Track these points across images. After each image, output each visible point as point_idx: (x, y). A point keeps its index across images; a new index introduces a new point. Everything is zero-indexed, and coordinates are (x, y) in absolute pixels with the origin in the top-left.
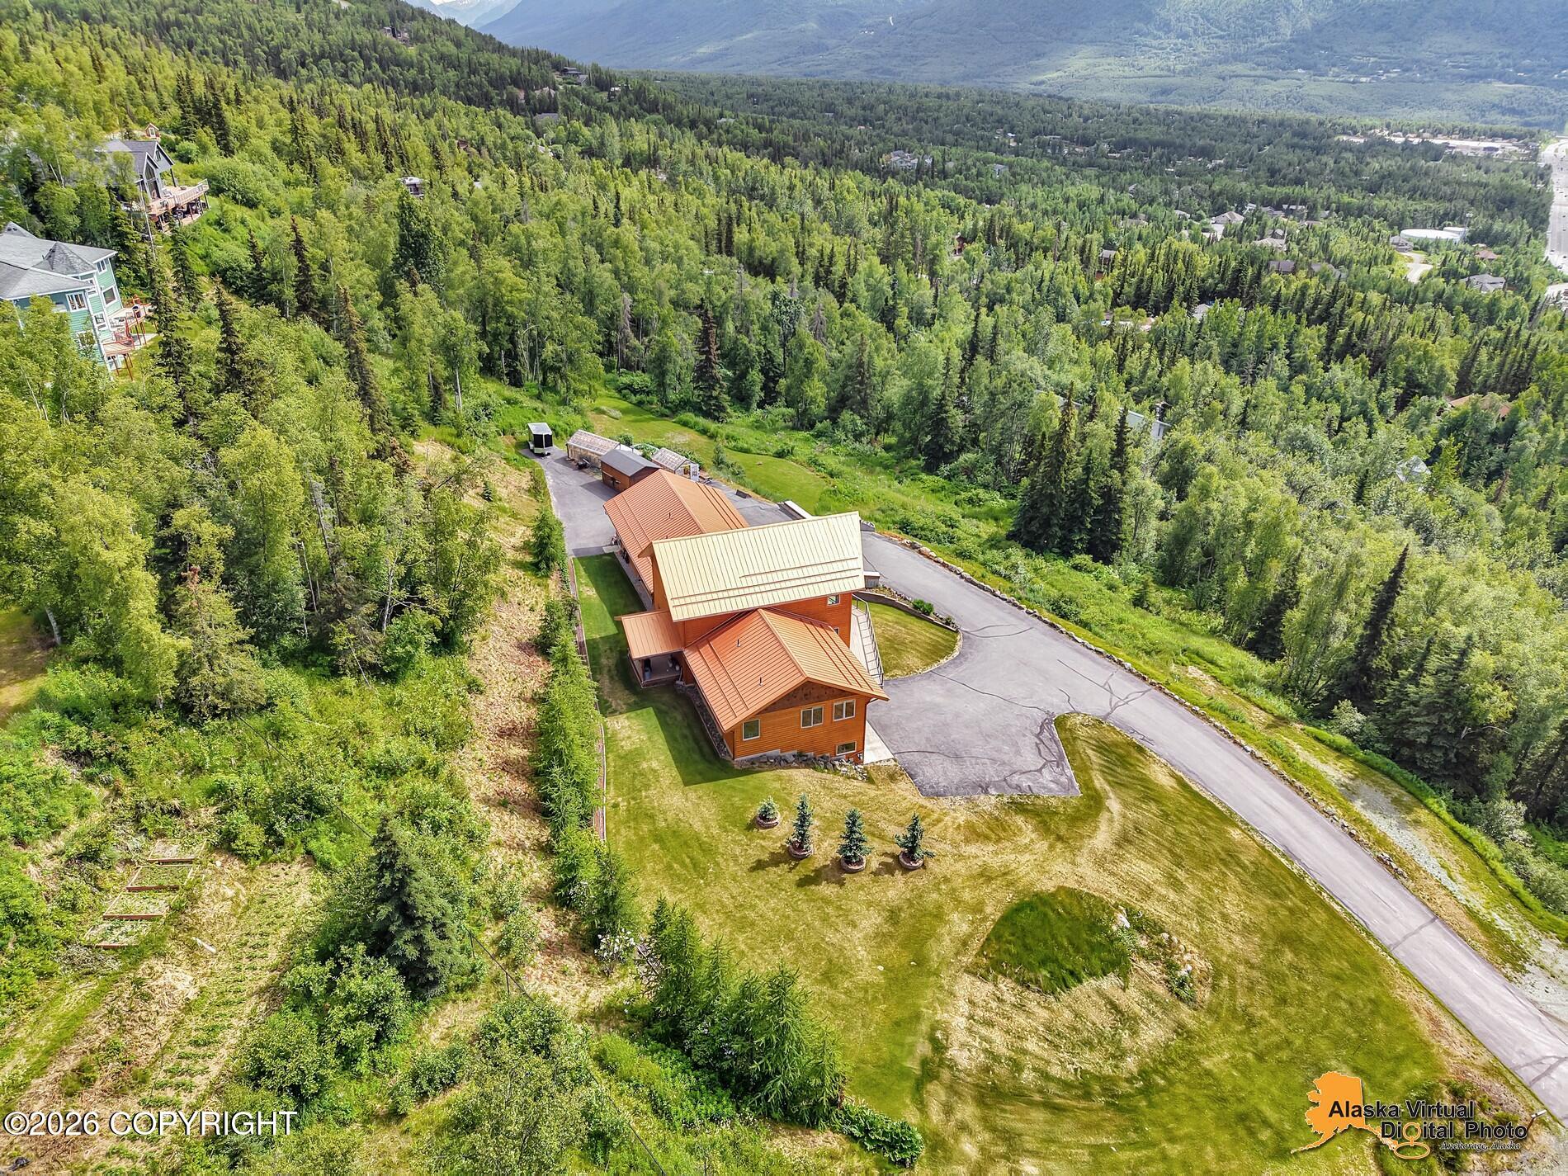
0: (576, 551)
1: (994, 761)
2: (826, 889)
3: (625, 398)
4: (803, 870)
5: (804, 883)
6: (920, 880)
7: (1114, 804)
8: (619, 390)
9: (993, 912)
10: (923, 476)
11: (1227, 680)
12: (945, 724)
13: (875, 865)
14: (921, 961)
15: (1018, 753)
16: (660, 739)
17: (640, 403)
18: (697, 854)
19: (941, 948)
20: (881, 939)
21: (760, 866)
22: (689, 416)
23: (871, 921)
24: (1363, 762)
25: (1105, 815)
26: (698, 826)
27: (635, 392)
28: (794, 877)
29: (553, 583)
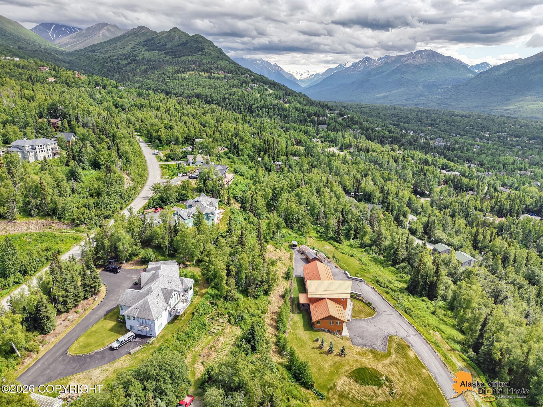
0: (296, 275)
1: (371, 341)
2: (324, 355)
3: (317, 234)
4: (321, 351)
5: (320, 353)
6: (342, 358)
7: (394, 356)
8: (317, 231)
9: (355, 367)
10: (390, 267)
11: (444, 337)
12: (364, 331)
13: (335, 354)
14: (337, 372)
15: (377, 341)
16: (302, 321)
17: (321, 236)
18: (303, 343)
19: (342, 370)
20: (331, 366)
21: (314, 348)
22: (332, 242)
23: (331, 363)
24: (469, 364)
25: (390, 357)
26: (304, 339)
27: (320, 233)
28: (319, 352)
29: (289, 282)
